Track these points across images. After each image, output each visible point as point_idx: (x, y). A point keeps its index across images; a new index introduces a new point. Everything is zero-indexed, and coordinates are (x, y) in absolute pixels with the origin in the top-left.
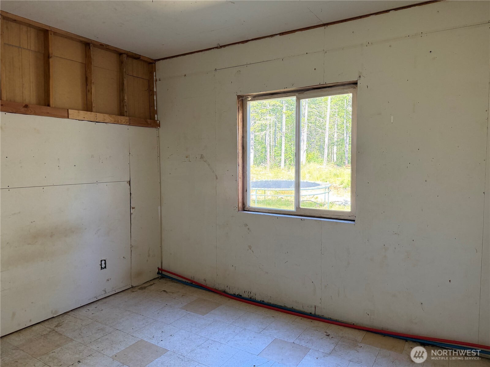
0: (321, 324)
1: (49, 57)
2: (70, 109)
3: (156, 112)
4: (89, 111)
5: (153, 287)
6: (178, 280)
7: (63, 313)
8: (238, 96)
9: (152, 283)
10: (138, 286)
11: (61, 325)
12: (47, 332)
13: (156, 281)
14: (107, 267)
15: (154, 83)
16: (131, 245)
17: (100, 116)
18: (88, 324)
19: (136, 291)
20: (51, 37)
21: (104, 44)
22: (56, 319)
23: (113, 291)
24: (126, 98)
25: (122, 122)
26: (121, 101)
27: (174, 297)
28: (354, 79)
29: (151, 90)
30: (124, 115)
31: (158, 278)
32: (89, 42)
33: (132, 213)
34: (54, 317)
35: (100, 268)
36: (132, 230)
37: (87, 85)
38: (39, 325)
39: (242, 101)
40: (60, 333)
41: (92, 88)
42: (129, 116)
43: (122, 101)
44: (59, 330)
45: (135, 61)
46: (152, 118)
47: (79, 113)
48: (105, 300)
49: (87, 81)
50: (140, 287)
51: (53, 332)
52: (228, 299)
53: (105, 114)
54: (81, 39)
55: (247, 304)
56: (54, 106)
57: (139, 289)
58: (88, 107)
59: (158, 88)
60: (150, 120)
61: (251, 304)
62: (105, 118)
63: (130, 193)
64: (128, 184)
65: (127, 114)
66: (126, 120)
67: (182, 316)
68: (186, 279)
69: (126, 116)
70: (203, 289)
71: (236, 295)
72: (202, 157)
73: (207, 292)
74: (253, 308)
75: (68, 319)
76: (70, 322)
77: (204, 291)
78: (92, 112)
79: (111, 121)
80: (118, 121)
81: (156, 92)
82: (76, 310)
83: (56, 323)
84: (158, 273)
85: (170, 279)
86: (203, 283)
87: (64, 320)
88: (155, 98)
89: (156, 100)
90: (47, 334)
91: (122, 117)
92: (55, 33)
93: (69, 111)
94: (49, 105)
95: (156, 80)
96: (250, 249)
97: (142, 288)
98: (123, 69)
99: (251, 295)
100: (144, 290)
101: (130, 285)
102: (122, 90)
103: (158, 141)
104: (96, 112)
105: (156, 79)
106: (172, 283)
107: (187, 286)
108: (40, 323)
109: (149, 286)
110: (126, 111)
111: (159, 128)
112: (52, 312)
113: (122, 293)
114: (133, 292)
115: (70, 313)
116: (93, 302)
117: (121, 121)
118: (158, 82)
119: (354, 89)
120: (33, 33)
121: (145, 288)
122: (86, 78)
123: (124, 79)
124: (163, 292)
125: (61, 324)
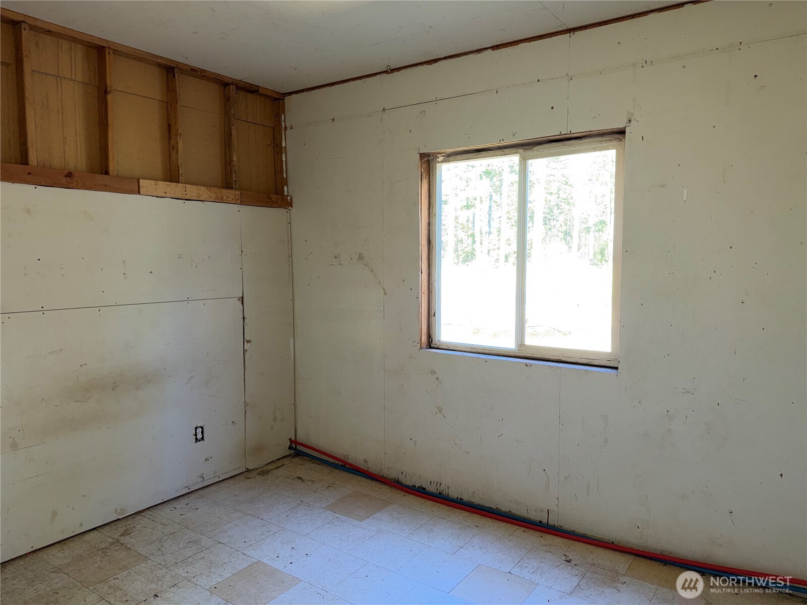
0: (558, 540)
1: (106, 93)
2: (141, 179)
3: (285, 182)
4: (174, 182)
5: (280, 472)
6: (321, 459)
7: (134, 512)
8: (421, 154)
9: (279, 464)
10: (257, 469)
11: (130, 533)
12: (107, 544)
13: (286, 462)
14: (205, 438)
15: (282, 132)
16: (245, 403)
17: (192, 190)
18: (173, 533)
19: (252, 478)
20: (109, 58)
21: (197, 69)
22: (123, 523)
23: (216, 477)
24: (235, 159)
25: (229, 199)
26: (227, 164)
27: (314, 490)
28: (619, 125)
29: (277, 146)
30: (232, 188)
31: (290, 455)
32: (173, 65)
33: (246, 350)
34: (119, 519)
35: (195, 441)
36: (246, 377)
37: (170, 138)
38: (96, 532)
39: (428, 162)
40: (128, 546)
41: (178, 144)
42: (240, 190)
43: (229, 164)
44: (126, 541)
45: (250, 95)
46: (279, 192)
47: (156, 185)
48: (201, 492)
49: (170, 131)
50: (259, 471)
51: (117, 544)
52: (402, 493)
53: (199, 187)
54: (159, 61)
55: (435, 503)
56: (115, 175)
57: (259, 474)
58: (172, 175)
59: (289, 141)
60: (276, 196)
61: (441, 503)
62: (200, 193)
63: (244, 318)
64: (240, 302)
65: (237, 185)
66: (236, 195)
67: (326, 522)
68: (335, 459)
69: (236, 189)
70: (362, 476)
71: (417, 487)
72: (361, 257)
73: (369, 481)
74: (443, 509)
75: (142, 522)
76: (145, 527)
77: (364, 479)
78: (179, 183)
79: (211, 197)
80: (223, 198)
81: (286, 147)
82: (155, 508)
83: (122, 530)
84: (290, 448)
85: (309, 457)
86: (362, 466)
87: (135, 525)
88: (284, 159)
89: (286, 161)
90: (106, 548)
91: (230, 191)
92: (116, 52)
93: (140, 183)
94: (107, 173)
95: (286, 128)
96: (440, 412)
97: (263, 472)
98: (231, 110)
99: (442, 489)
100: (266, 477)
101: (243, 467)
102: (229, 145)
103: (289, 230)
104: (185, 183)
105: (285, 126)
106: (312, 465)
107: (336, 471)
108: (98, 529)
109: (275, 469)
110: (235, 181)
111: (290, 208)
112: (116, 510)
113: (231, 481)
114: (248, 478)
115: (146, 512)
116: (184, 495)
117: (228, 197)
118: (289, 131)
119: (620, 142)
120: (79, 53)
121: (268, 472)
122: (169, 126)
123: (233, 128)
124: (296, 480)
125: (130, 531)
